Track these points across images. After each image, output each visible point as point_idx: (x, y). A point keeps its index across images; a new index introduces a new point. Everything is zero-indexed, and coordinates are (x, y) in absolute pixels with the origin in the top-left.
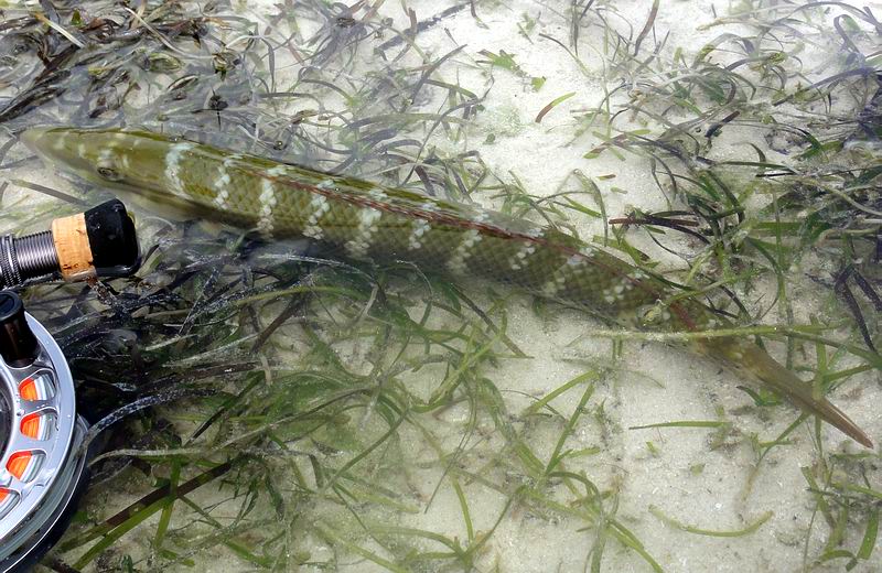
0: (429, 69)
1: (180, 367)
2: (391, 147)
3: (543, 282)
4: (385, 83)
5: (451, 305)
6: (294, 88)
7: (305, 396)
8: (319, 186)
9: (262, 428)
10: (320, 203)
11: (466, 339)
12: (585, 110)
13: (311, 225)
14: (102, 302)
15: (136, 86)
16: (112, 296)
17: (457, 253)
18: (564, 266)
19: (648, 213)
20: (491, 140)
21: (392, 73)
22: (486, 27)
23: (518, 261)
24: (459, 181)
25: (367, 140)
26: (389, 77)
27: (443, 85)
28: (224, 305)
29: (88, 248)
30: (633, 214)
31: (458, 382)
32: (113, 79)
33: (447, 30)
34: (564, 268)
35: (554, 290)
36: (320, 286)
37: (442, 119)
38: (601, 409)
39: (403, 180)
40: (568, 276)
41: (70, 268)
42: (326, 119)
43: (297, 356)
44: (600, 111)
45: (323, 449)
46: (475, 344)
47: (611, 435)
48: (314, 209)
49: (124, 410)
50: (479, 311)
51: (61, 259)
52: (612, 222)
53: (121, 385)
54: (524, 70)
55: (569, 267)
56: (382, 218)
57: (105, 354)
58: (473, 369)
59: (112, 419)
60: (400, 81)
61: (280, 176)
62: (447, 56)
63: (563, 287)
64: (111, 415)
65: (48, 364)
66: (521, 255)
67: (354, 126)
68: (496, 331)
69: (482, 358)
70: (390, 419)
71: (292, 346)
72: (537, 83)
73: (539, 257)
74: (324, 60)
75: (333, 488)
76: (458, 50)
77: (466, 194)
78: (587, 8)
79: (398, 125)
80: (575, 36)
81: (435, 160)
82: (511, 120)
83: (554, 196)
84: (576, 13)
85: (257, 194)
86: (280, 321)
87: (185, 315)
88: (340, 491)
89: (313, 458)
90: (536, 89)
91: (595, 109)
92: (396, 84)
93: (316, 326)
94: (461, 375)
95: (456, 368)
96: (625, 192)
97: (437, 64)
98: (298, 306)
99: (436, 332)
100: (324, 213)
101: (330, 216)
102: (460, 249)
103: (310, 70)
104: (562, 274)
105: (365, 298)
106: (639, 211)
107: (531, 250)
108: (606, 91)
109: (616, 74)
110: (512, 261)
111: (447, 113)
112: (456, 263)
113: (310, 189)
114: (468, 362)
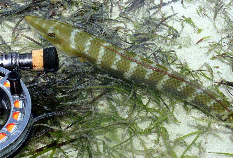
0: (164, 20)
1: (65, 105)
2: (146, 44)
3: (187, 96)
4: (148, 22)
5: (157, 101)
6: (117, 18)
7: (104, 121)
8: (119, 52)
9: (89, 129)
10: (118, 57)
11: (160, 113)
12: (213, 43)
13: (114, 64)
14: (44, 80)
15: (66, 9)
16: (48, 78)
17: (160, 82)
18: (196, 92)
19: (228, 81)
20: (180, 47)
21: (151, 19)
22: (185, 8)
23: (180, 88)
24: (167, 60)
25: (139, 40)
26: (150, 20)
27: (167, 26)
28: (83, 87)
29: (42, 61)
30: (222, 81)
31: (155, 126)
32: (58, 5)
33: (172, 7)
34: (195, 93)
35: (191, 100)
36: (115, 87)
37: (165, 38)
38: (200, 144)
39: (148, 56)
40: (196, 95)
41: (36, 66)
42: (127, 31)
43: (104, 108)
44: (218, 44)
45: (107, 139)
46: (162, 115)
47: (202, 153)
48: (116, 59)
49: (45, 115)
50: (166, 105)
51: (33, 63)
52: (215, 82)
53: (46, 107)
54: (196, 25)
55: (197, 93)
56: (138, 66)
57: (42, 96)
58: (160, 123)
59: (41, 117)
60: (153, 22)
61: (107, 46)
62: (170, 16)
63: (194, 99)
64: (41, 116)
65: (24, 97)
66: (181, 86)
67: (135, 35)
68: (170, 111)
69: (164, 120)
70: (130, 134)
71: (103, 105)
72: (200, 31)
73: (188, 88)
74: (129, 11)
75: (108, 153)
76: (175, 15)
77: (169, 65)
78: (221, 7)
79: (150, 37)
80: (215, 16)
81: (160, 51)
82: (188, 42)
83: (197, 71)
84: (217, 9)
85: (98, 51)
86: (100, 96)
87: (70, 88)
88: (110, 154)
89: (104, 142)
90: (199, 33)
91: (217, 43)
92: (151, 23)
93: (111, 100)
94: (156, 124)
95: (155, 121)
96: (221, 73)
97: (167, 18)
98: (107, 92)
99: (150, 109)
100: (119, 61)
101: (121, 62)
102: (162, 81)
103: (123, 13)
104: (194, 95)
105: (129, 93)
106: (225, 81)
107: (185, 85)
108: (222, 37)
109: (226, 32)
110: (178, 88)
111: (167, 36)
112: (160, 86)
113: (116, 52)
114: (159, 120)
